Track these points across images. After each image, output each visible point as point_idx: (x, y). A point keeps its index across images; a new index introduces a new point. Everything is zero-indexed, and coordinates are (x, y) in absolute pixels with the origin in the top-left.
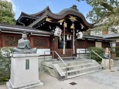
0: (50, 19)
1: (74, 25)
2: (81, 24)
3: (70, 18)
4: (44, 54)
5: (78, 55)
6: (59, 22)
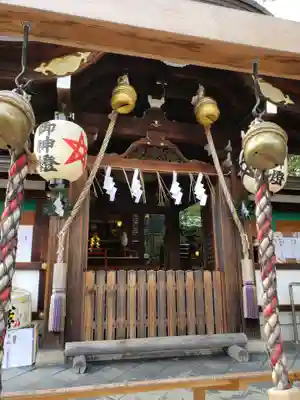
6: (42, 69)
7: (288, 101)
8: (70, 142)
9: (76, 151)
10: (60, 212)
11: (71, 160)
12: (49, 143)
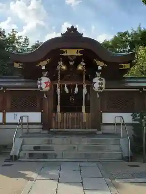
0: (21, 64)
1: (84, 64)
2: (95, 60)
3: (65, 54)
4: (26, 122)
5: (102, 127)
6: (38, 65)
7: (105, 65)
8: (45, 83)
9: (47, 85)
10: (46, 97)
11: (46, 87)
12: (41, 84)
